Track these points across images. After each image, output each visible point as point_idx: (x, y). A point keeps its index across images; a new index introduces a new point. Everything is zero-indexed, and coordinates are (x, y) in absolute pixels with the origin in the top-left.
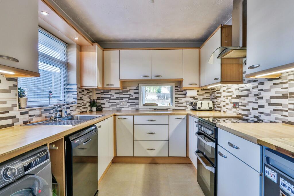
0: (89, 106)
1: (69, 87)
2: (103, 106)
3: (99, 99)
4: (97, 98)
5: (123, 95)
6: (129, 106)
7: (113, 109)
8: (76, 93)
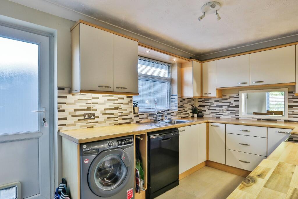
0: (191, 112)
1: (173, 97)
2: (204, 112)
3: (200, 106)
4: (199, 106)
5: (223, 102)
6: (228, 114)
7: (213, 116)
8: (177, 102)
